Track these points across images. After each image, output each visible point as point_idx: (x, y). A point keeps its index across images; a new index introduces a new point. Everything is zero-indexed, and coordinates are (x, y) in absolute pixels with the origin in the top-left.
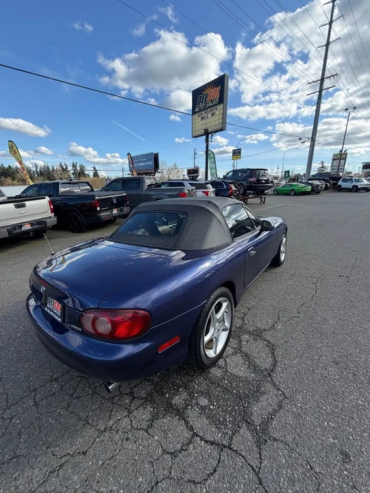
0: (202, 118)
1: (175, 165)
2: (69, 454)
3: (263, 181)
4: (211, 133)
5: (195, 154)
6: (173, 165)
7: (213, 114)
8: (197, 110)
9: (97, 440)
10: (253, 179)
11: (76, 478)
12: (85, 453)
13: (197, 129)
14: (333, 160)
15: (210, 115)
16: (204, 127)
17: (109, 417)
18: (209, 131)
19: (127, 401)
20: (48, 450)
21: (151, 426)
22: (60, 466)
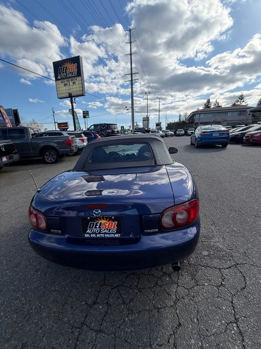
0: (65, 85)
1: (34, 121)
2: (170, 335)
3: (116, 132)
4: (74, 97)
5: (54, 112)
6: (32, 120)
7: (74, 83)
8: (59, 77)
9: (178, 311)
10: (109, 131)
11: (193, 341)
12: (180, 325)
13: (62, 92)
14: (143, 121)
15: (71, 83)
16: (68, 91)
17: (168, 294)
18: (73, 95)
19: (168, 279)
20: (153, 346)
21: (197, 281)
22: (174, 346)
